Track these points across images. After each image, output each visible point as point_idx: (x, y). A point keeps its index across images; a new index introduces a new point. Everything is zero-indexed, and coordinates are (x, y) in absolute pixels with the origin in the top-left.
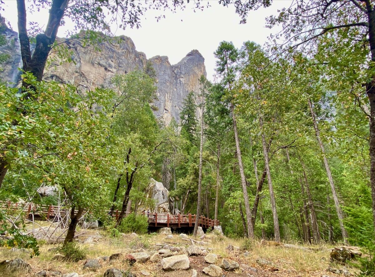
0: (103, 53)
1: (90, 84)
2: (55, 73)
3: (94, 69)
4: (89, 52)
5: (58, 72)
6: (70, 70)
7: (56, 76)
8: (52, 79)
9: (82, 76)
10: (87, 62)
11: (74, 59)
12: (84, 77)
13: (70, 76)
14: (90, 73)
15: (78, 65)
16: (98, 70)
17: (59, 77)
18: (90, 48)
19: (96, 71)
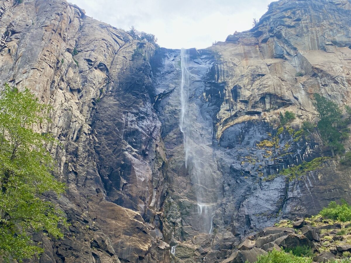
0: (332, 21)
1: (344, 85)
2: (266, 90)
3: (331, 55)
4: (305, 30)
5: (269, 86)
6: (286, 76)
7: (270, 95)
8: (264, 103)
9: (319, 74)
10: (310, 50)
11: (282, 55)
12: (325, 74)
13: (293, 86)
14: (332, 63)
15: (296, 61)
16: (341, 54)
17: (275, 95)
18: (304, 23)
19: (339, 57)
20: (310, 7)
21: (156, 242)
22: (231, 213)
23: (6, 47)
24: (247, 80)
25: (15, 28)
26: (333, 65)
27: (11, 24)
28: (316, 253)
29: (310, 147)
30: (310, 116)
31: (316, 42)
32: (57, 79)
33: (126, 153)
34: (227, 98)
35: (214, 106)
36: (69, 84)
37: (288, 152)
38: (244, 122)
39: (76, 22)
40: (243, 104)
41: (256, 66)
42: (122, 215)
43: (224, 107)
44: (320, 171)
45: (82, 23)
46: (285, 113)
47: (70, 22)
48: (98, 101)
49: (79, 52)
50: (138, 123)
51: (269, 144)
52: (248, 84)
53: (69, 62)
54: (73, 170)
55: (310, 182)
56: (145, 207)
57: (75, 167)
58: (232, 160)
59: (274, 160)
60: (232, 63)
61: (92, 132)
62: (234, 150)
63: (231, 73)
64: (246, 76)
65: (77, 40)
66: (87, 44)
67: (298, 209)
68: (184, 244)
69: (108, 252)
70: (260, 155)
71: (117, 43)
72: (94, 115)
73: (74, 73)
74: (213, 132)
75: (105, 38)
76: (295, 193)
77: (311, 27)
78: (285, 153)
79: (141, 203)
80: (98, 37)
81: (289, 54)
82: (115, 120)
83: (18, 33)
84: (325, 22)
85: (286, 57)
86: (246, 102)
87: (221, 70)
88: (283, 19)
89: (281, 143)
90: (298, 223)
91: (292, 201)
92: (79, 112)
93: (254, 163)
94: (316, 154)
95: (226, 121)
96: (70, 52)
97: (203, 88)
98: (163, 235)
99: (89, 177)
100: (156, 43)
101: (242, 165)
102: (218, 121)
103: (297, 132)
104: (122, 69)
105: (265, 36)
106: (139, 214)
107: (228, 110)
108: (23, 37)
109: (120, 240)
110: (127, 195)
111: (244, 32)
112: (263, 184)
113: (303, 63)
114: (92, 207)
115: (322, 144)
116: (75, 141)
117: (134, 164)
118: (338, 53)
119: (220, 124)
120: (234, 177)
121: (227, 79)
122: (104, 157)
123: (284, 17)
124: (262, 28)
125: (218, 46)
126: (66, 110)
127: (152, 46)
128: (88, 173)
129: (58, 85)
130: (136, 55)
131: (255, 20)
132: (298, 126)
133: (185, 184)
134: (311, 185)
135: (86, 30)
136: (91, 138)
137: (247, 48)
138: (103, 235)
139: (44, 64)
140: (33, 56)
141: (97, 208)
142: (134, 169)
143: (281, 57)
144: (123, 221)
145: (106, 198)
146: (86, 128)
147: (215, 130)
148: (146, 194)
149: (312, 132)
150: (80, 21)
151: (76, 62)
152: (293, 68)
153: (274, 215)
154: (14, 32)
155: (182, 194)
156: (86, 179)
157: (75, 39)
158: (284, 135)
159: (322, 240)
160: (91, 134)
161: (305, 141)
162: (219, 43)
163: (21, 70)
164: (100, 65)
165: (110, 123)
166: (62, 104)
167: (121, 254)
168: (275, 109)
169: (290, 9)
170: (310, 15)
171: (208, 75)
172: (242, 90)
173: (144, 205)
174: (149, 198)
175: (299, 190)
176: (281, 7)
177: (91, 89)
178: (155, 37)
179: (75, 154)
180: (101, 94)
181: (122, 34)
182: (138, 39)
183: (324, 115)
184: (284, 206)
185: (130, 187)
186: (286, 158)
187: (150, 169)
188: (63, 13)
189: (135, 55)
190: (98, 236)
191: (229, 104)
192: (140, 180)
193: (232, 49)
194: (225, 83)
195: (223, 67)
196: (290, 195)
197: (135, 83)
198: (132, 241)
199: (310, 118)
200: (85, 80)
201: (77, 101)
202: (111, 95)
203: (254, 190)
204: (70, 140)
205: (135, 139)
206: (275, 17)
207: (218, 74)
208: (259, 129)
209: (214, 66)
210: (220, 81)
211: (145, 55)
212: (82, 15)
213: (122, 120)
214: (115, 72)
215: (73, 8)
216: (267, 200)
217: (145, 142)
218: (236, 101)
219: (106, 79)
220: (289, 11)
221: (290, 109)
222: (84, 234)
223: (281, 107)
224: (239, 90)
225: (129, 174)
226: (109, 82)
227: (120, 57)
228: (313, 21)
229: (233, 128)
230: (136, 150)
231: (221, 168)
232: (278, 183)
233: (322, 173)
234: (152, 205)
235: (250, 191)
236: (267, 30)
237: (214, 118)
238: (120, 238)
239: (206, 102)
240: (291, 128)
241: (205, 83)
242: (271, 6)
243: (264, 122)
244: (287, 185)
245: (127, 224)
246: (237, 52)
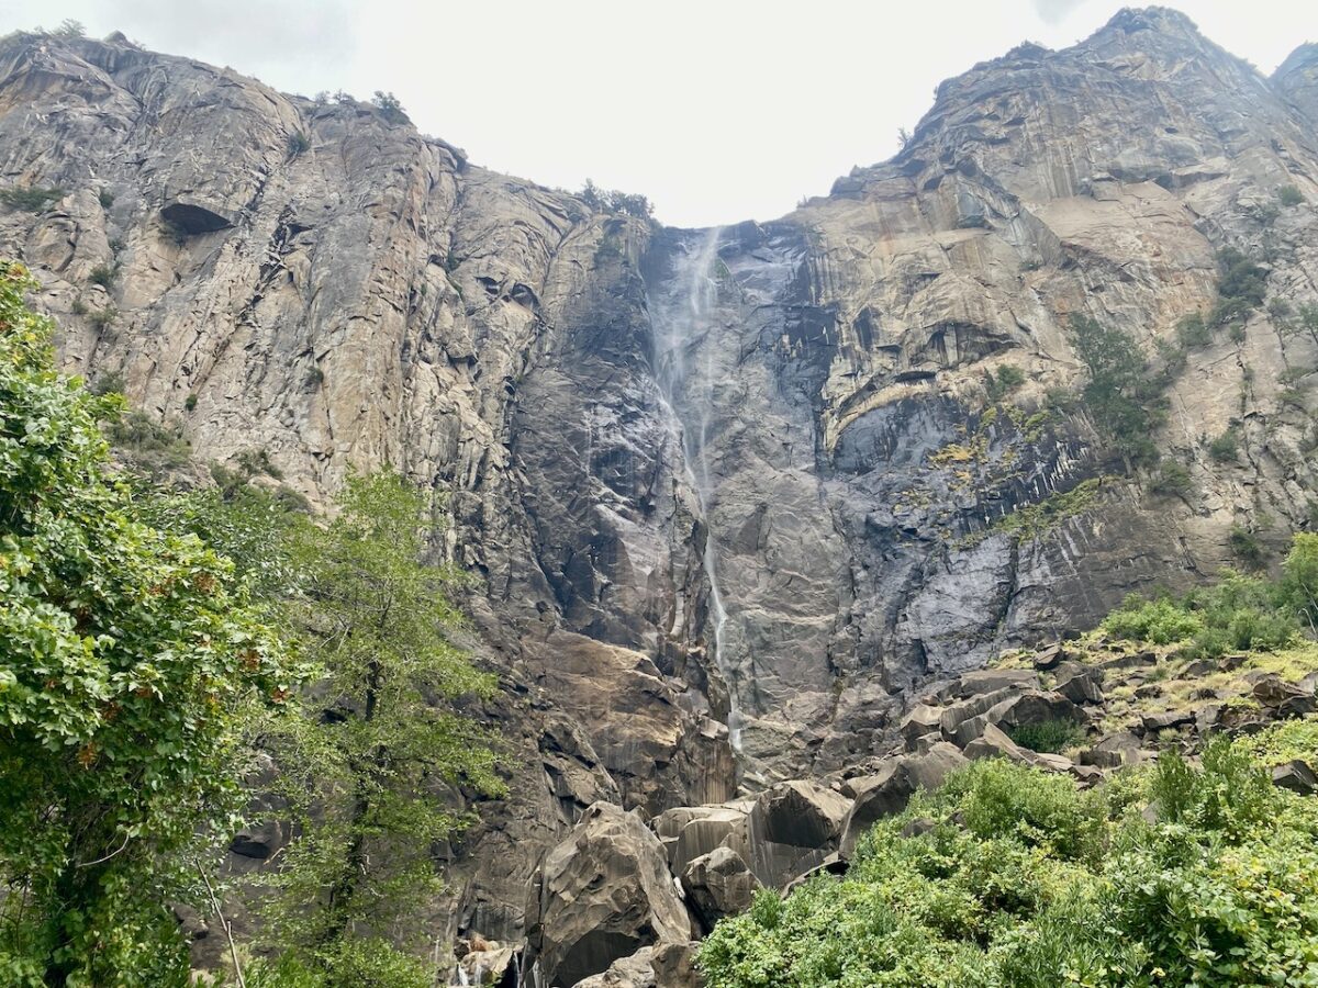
0: (1106, 116)
1: (1147, 284)
2: (944, 314)
3: (1110, 207)
4: (1036, 146)
5: (952, 303)
6: (994, 274)
7: (957, 326)
8: (943, 348)
9: (1081, 261)
10: (1052, 197)
11: (981, 217)
12: (1096, 260)
13: (1013, 297)
14: (1112, 230)
15: (1018, 232)
16: (1134, 200)
17: (970, 325)
18: (1032, 129)
19: (1131, 210)
20: (1045, 84)
21: (693, 721)
22: (877, 637)
23: (281, 267)
24: (894, 293)
25: (298, 218)
26: (1114, 233)
27: (287, 208)
28: (1093, 735)
29: (1068, 453)
30: (1064, 372)
31: (1067, 174)
32: (414, 337)
33: (601, 507)
34: (845, 344)
35: (812, 369)
36: (444, 346)
37: (1013, 472)
38: (892, 403)
39: (447, 184)
40: (888, 355)
41: (915, 254)
42: (606, 663)
43: (840, 367)
44: (1096, 514)
45: (461, 184)
46: (998, 371)
47: (432, 186)
48: (519, 382)
49: (461, 260)
50: (623, 430)
51: (962, 453)
52: (897, 303)
53: (438, 289)
54: (476, 563)
55: (1073, 546)
56: (660, 639)
57: (481, 554)
58: (869, 504)
59: (977, 494)
60: (852, 250)
61: (513, 462)
62: (872, 476)
63: (850, 278)
64: (889, 282)
65: (453, 230)
66: (478, 239)
67: (1045, 615)
68: (764, 721)
69: (580, 758)
70: (940, 485)
71: (554, 227)
72: (514, 418)
73: (455, 316)
74: (814, 437)
75: (523, 219)
76: (1037, 574)
77: (1052, 137)
78: (1005, 475)
79: (649, 629)
80: (505, 217)
81: (997, 214)
82: (565, 427)
83: (307, 229)
84: (1088, 121)
85: (991, 221)
86: (894, 350)
87: (824, 272)
88: (976, 124)
89: (992, 448)
90: (1045, 657)
91: (1030, 596)
92: (475, 414)
93: (926, 507)
94: (1086, 471)
95: (847, 404)
96: (439, 265)
97: (780, 325)
98: (711, 704)
99: (516, 575)
100: (652, 216)
101: (895, 513)
102: (825, 405)
103: (1033, 419)
104: (571, 294)
105: (931, 172)
106: (646, 658)
107: (849, 376)
108: (321, 240)
109: (607, 725)
110: (613, 612)
111: (876, 167)
112: (953, 558)
113: (1036, 234)
114: (532, 649)
115: (1098, 444)
116: (475, 489)
117: (622, 534)
118: (1130, 200)
119: (833, 414)
120: (877, 547)
121: (841, 295)
122: (549, 523)
123: (979, 117)
124: (923, 151)
125: (812, 210)
126: (443, 413)
127: (643, 227)
128: (513, 565)
129: (420, 352)
130: (605, 254)
131: (902, 132)
132: (1033, 402)
133: (753, 573)
134: (1076, 553)
135: (473, 201)
136: (512, 478)
137: (885, 206)
138: (564, 719)
139: (380, 303)
140: (352, 284)
141: (543, 650)
142: (624, 547)
143: (978, 223)
144: (609, 678)
145: (562, 623)
146: (498, 455)
147: (820, 431)
148: (659, 605)
149: (1071, 414)
150: (456, 181)
151: (456, 287)
152: (1011, 250)
153: (984, 634)
154: (297, 229)
155: (748, 598)
156: (511, 580)
157: (447, 228)
158: (998, 430)
159: (1107, 700)
160: (510, 467)
161: (1053, 438)
162: (814, 202)
163: (327, 324)
164: (517, 288)
165: (555, 437)
166: (433, 400)
167: (613, 758)
168: (972, 361)
169: (994, 94)
170: (1048, 106)
171: (790, 287)
172: (882, 318)
173: (655, 634)
174: (667, 614)
175: (1046, 568)
176: (968, 91)
177: (500, 352)
178: (649, 202)
179: (477, 520)
180: (525, 364)
181: (564, 202)
182: (606, 211)
183: (1099, 367)
184: (1010, 610)
185: (619, 590)
186: (1008, 487)
187: (663, 542)
188: (413, 166)
189: (601, 253)
190: (554, 722)
191: (852, 358)
192: (641, 574)
193: (849, 213)
194: (836, 305)
195: (830, 264)
196: (1023, 581)
197: (608, 327)
198: (635, 724)
199: (1064, 379)
200: (484, 333)
201: (470, 388)
202: (550, 365)
203: (931, 574)
204: (463, 487)
205: (619, 470)
206: (954, 119)
207: (817, 282)
208: (933, 418)
209: (805, 263)
210: (823, 301)
211: (626, 252)
212: (457, 162)
213: (584, 425)
214: (554, 303)
215: (435, 149)
216: (965, 600)
217: (646, 475)
218: (868, 348)
219: (534, 325)
220: (990, 99)
221: (1009, 359)
222: (520, 721)
223: (988, 353)
224: (874, 321)
225: (614, 560)
226: (542, 332)
227: (564, 264)
228: (1057, 120)
229: (864, 420)
230: (625, 499)
231: (843, 524)
232: (991, 553)
233: (1102, 520)
234: (675, 631)
235: (919, 579)
236: (935, 155)
237: (815, 398)
238: (605, 720)
239: (791, 360)
240: (1016, 409)
241: (786, 310)
242: (943, 91)
243: (946, 397)
244: (1014, 557)
245: (619, 684)
246: (863, 220)
